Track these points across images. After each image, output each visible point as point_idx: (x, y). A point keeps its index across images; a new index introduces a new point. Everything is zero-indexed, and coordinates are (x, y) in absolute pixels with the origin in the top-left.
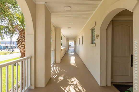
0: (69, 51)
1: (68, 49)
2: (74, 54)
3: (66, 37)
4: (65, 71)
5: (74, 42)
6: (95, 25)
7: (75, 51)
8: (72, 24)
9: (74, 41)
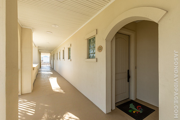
0: (42, 70)
1: (40, 67)
2: (52, 73)
3: (38, 47)
4: (46, 105)
5: (49, 56)
6: (97, 34)
7: (52, 69)
8: (57, 26)
9: (49, 54)
